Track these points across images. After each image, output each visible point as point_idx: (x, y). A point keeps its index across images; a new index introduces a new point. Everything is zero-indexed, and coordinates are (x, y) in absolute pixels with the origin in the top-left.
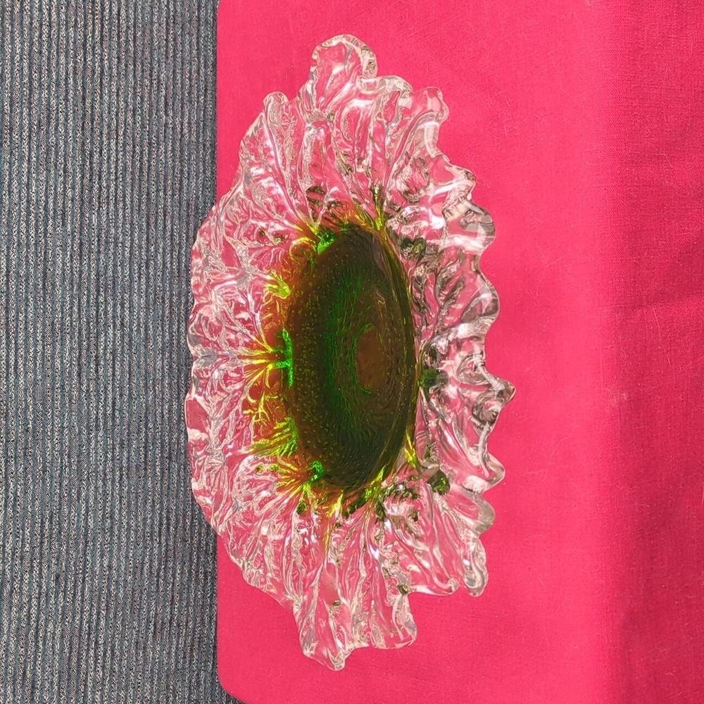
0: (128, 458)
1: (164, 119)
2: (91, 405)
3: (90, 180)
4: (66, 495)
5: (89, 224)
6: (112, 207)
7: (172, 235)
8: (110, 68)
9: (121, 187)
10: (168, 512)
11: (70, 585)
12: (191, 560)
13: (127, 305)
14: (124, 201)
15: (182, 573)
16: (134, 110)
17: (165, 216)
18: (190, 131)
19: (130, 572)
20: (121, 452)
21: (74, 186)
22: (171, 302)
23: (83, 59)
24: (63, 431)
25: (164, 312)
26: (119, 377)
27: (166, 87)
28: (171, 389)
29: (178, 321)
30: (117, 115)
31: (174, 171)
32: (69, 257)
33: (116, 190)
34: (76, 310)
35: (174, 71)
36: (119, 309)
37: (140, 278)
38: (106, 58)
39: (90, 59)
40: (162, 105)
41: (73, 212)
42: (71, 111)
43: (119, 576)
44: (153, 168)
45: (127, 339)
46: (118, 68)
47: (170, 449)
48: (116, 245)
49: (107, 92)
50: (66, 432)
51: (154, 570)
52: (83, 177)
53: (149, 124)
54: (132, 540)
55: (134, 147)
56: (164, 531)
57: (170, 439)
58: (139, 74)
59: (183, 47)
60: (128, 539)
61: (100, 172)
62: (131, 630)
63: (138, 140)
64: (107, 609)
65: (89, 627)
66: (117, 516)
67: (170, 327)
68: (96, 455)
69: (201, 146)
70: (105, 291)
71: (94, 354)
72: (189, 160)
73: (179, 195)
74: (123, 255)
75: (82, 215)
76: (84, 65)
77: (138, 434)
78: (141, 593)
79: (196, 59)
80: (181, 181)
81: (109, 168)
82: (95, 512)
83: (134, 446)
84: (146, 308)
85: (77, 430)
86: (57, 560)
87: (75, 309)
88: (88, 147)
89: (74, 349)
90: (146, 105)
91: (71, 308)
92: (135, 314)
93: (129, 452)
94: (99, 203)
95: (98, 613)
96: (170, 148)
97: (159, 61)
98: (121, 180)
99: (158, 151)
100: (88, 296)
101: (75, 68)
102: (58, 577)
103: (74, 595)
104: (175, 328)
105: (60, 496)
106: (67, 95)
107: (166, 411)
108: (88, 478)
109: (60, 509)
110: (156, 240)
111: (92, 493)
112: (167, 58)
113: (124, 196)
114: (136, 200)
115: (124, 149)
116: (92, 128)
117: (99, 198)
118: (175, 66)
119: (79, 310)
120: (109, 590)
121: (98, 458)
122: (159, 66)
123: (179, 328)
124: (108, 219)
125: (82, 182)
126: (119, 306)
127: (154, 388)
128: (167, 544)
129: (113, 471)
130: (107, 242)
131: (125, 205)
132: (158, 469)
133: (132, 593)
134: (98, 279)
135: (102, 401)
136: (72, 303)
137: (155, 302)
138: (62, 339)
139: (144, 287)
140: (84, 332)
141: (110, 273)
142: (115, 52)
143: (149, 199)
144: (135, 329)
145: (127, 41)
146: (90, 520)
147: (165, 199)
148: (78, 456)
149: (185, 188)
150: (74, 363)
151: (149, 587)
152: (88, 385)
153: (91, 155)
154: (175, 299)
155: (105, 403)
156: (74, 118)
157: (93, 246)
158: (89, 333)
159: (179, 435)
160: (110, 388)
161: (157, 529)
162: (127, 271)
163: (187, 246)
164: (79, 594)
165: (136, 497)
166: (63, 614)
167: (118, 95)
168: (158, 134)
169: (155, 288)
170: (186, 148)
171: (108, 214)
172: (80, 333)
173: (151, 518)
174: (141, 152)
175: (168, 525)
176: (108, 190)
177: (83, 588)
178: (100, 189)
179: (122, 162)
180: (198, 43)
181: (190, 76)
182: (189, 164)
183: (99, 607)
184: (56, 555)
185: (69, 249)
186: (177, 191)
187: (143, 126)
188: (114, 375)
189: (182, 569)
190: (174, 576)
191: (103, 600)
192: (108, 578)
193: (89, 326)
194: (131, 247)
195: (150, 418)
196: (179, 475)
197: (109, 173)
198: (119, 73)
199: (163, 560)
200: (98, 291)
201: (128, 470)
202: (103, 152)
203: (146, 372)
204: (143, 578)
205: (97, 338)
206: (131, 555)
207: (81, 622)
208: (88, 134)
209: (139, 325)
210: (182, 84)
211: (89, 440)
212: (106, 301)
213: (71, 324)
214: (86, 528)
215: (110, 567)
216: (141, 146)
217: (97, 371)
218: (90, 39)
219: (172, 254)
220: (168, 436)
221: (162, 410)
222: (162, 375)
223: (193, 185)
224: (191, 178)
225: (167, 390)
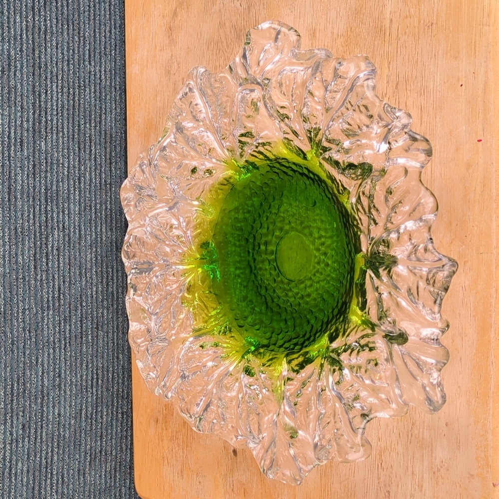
0: (70, 330)
1: (88, 67)
2: (44, 290)
3: (40, 115)
4: (28, 362)
5: (39, 150)
6: (55, 137)
7: (95, 157)
8: (51, 27)
9: (61, 121)
10: (97, 369)
11: (33, 431)
12: (113, 405)
13: (66, 212)
14: (63, 132)
15: (107, 414)
16: (68, 61)
17: (91, 143)
18: (106, 77)
19: (73, 417)
20: (65, 326)
21: (29, 119)
22: (96, 209)
23: (32, 19)
24: (25, 313)
25: (91, 217)
26: (62, 268)
27: (90, 43)
29: (101, 223)
30: (57, 64)
31: (96, 108)
32: (26, 175)
33: (57, 122)
34: (32, 217)
35: (95, 31)
36: (61, 215)
37: (74, 190)
38: (49, 18)
39: (37, 19)
40: (87, 56)
41: (28, 140)
42: (25, 60)
43: (65, 421)
44: (82, 105)
45: (67, 239)
46: (56, 27)
47: (97, 321)
48: (58, 166)
49: (49, 45)
50: (27, 312)
51: (89, 413)
52: (34, 114)
53: (78, 72)
54: (74, 392)
55: (69, 89)
56: (95, 384)
57: (97, 314)
58: (71, 31)
59: (100, 12)
60: (71, 392)
61: (46, 108)
62: (75, 461)
63: (71, 84)
64: (58, 447)
65: (46, 462)
66: (63, 375)
67: (96, 228)
68: (49, 331)
69: (113, 89)
70: (52, 202)
71: (45, 251)
72: (105, 99)
73: (100, 127)
74: (63, 174)
75: (35, 142)
76: (33, 24)
77: (76, 311)
78: (81, 432)
79: (109, 22)
80: (100, 115)
81: (52, 105)
82: (48, 374)
83: (74, 320)
84: (79, 214)
85: (35, 311)
86: (23, 413)
87: (31, 216)
88: (37, 89)
89: (31, 247)
90: (76, 57)
91: (29, 215)
92: (72, 219)
93: (70, 325)
94: (46, 132)
95: (52, 451)
96: (93, 91)
97: (84, 23)
98: (60, 115)
99: (85, 93)
100: (40, 206)
101: (27, 26)
102: (24, 426)
103: (36, 439)
104: (99, 228)
105: (24, 363)
106: (22, 47)
108: (43, 347)
109: (24, 373)
110: (85, 161)
111: (46, 359)
112: (89, 20)
113: (63, 128)
114: (71, 130)
115: (62, 90)
116: (40, 74)
117: (46, 129)
118: (95, 27)
119: (34, 217)
120: (59, 433)
121: (50, 332)
122: (84, 26)
123: (101, 230)
124: (52, 145)
125: (34, 117)
126: (61, 213)
127: (86, 275)
128: (97, 394)
129: (60, 341)
130: (52, 163)
131: (64, 134)
132: (90, 337)
133: (75, 432)
134: (47, 192)
135: (51, 287)
136: (29, 212)
137: (85, 209)
138: (22, 240)
139: (77, 198)
140: (38, 235)
141: (54, 188)
142: (54, 14)
143: (79, 130)
144: (72, 230)
145: (62, 6)
146: (45, 380)
147: (90, 129)
148: (36, 331)
149: (103, 121)
150: (31, 258)
151: (86, 427)
152: (42, 275)
153: (40, 95)
154: (98, 206)
155: (53, 289)
156: (27, 66)
157: (43, 167)
158: (41, 235)
159: (103, 310)
160: (56, 277)
161: (90, 383)
162: (66, 186)
163: (105, 165)
164: (39, 437)
165: (76, 359)
166: (28, 455)
167: (57, 48)
168: (84, 79)
169: (86, 199)
170: (103, 90)
171: (52, 141)
172: (35, 235)
173: (86, 374)
174: (74, 93)
175: (97, 379)
176: (52, 123)
177: (42, 432)
178: (46, 122)
179: (61, 101)
180: (110, 9)
181: (105, 35)
182: (105, 103)
183: (52, 446)
184: (22, 409)
185: (26, 169)
186: (98, 123)
187: (74, 73)
188: (59, 267)
189: (107, 411)
190: (101, 417)
191: (55, 440)
192: (59, 423)
193: (41, 229)
194: (68, 167)
195: (84, 298)
196: (103, 341)
197: (52, 109)
198: (57, 31)
199: (95, 406)
200: (46, 201)
201: (70, 339)
202: (48, 93)
203: (80, 263)
204: (82, 421)
205: (47, 238)
206: (74, 404)
207: (41, 459)
208: (37, 78)
209: (74, 227)
210: (100, 41)
211: (43, 319)
212: (52, 209)
213: (29, 228)
214: (43, 386)
215: (59, 415)
216: (74, 89)
217: (47, 264)
218: (37, 3)
219: (95, 172)
220: (96, 311)
221: (92, 292)
222: (91, 265)
223: (109, 119)
224: (108, 113)
225: (95, 276)
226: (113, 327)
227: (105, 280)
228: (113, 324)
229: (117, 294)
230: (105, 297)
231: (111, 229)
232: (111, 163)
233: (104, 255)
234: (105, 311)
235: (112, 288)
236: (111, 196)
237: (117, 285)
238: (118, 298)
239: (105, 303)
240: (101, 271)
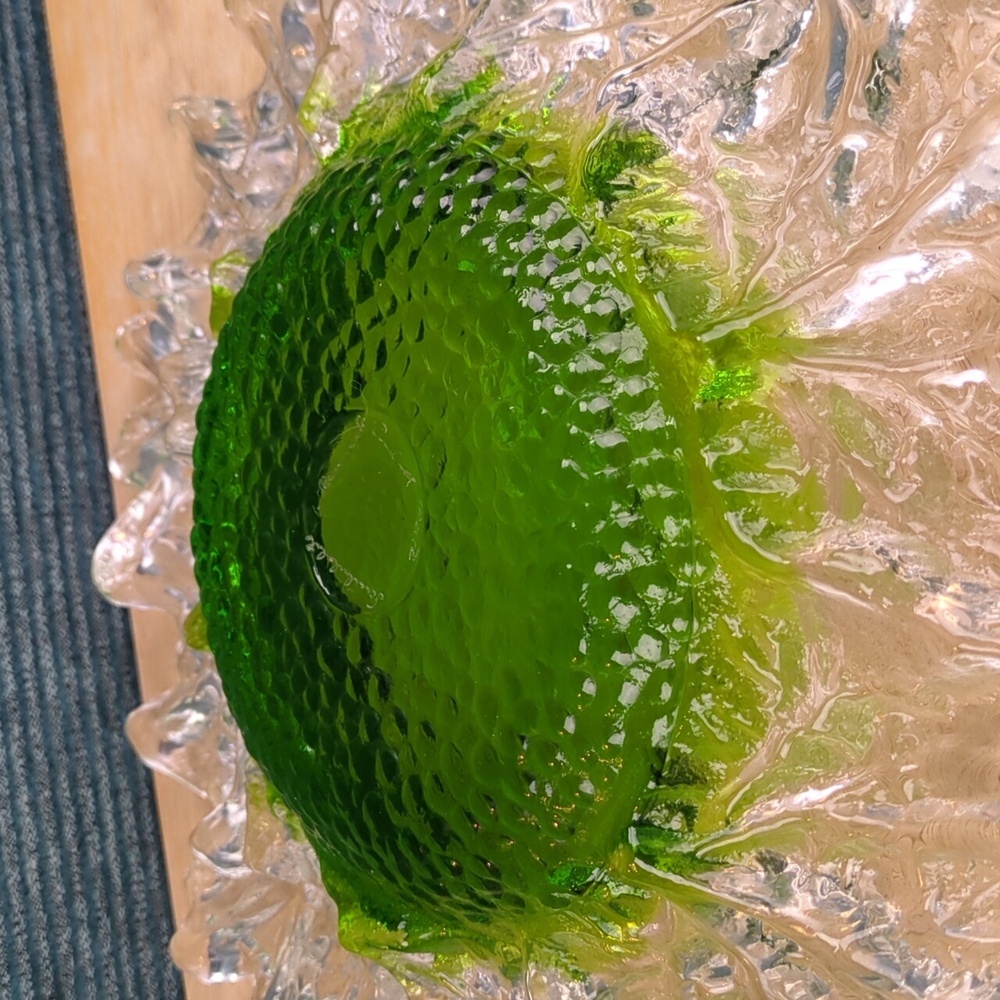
28: (36, 816)
29: (34, 642)
47: (56, 973)
57: (54, 947)
69: (33, 224)
104: (27, 660)
107: (32, 877)
123: (36, 661)
159: (75, 932)
163: (31, 457)
220: (47, 938)
221: (22, 874)
222: (11, 782)
223: (27, 312)
224: (20, 296)
225: (28, 819)
226: (121, 986)
227: (69, 831)
228: (119, 973)
229: (122, 872)
230: (78, 887)
231: (76, 659)
232: (50, 449)
233: (57, 742)
234: (84, 935)
235: (102, 851)
236: (61, 551)
237: (120, 842)
238: (127, 883)
239: (80, 907)
240: (54, 801)
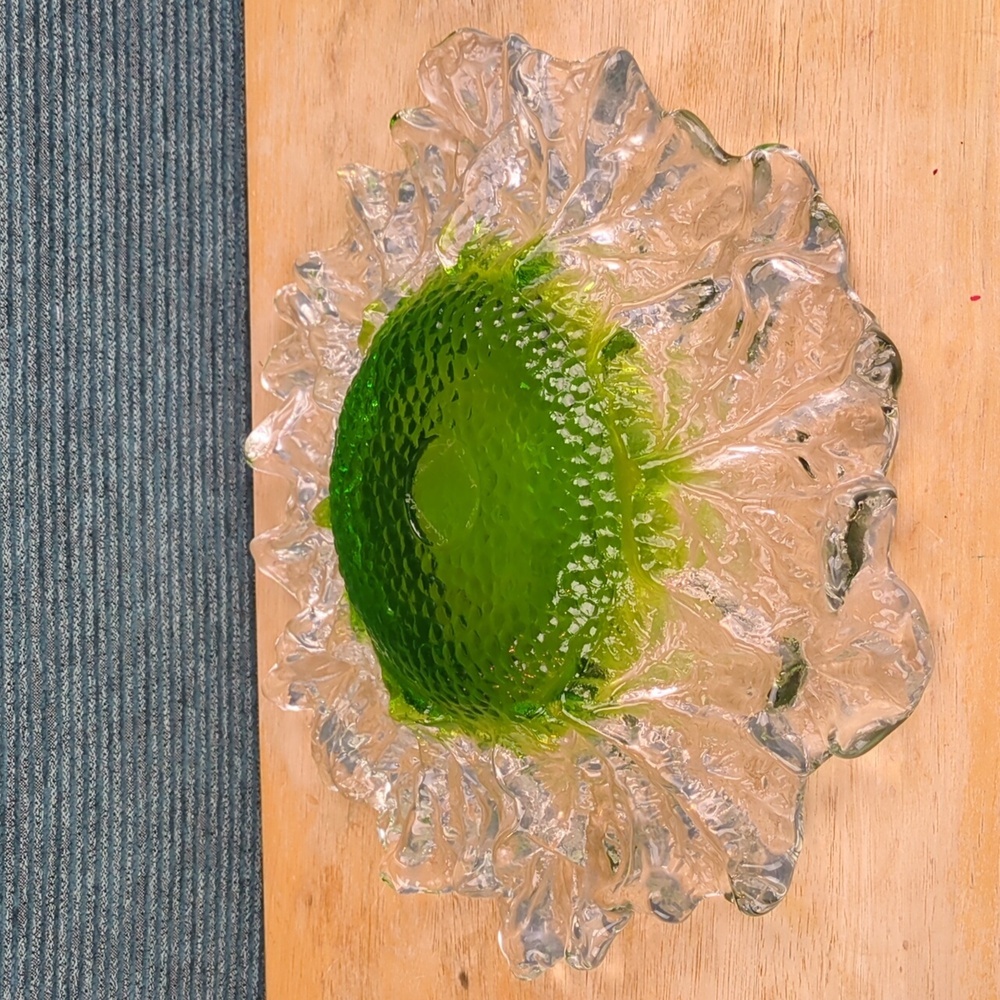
0: (121, 707)
1: (162, 144)
2: (62, 623)
3: (51, 248)
4: (25, 776)
5: (50, 323)
6: (85, 294)
7: (178, 337)
8: (77, 59)
9: (99, 260)
10: (183, 789)
11: (36, 924)
12: (219, 865)
13: (112, 455)
14: (104, 283)
15: (206, 885)
16: (116, 131)
17: (167, 305)
18: (202, 165)
19: (128, 892)
20: (109, 698)
21: (26, 258)
22: (179, 447)
23: (34, 44)
24: (18, 670)
25: (169, 464)
26: (103, 575)
27: (165, 93)
28: (182, 589)
29: (192, 477)
30: (90, 139)
31: (179, 232)
32: (20, 378)
33: (91, 263)
34: (34, 467)
35: (176, 67)
36: (100, 462)
37: (131, 408)
38: (71, 42)
39: (45, 44)
40: (159, 122)
41: (25, 302)
42: (18, 132)
43: (111, 901)
44: (147, 226)
45: (113, 512)
46: (89, 59)
47: (184, 687)
48: (93, 356)
49: (73, 99)
50: (23, 670)
51: (165, 884)
52: (38, 245)
53: (140, 154)
54: (130, 840)
55: (118, 192)
56: (177, 820)
57: (183, 671)
58: (122, 68)
59: (189, 26)
60: (124, 839)
61: (66, 234)
62: (131, 986)
63: (123, 180)
64: (94, 958)
65: (67, 990)
66: (105, 804)
67: (180, 488)
68: (71, 708)
69: (219, 190)
70: (79, 434)
71: (63, 539)
72: (201, 212)
73: (188, 271)
74: (105, 372)
75: (39, 307)
76: (36, 53)
77: (134, 666)
78: (146, 924)
79: (209, 46)
80: (190, 247)
81: (79, 227)
82: (71, 801)
83: (129, 686)
84: (142, 458)
85: (40, 667)
86: (15, 885)
87: (33, 465)
88: (45, 193)
89: (32, 531)
90: (135, 122)
91: (26, 463)
92: (126, 468)
93: (121, 697)
94: (66, 285)
95: (81, 967)
96: (173, 194)
97: (152, 50)
98: (98, 247)
99: (154, 199)
100: (53, 443)
101: (22, 59)
102: (15, 913)
103: (43, 940)
105: (16, 781)
106: (10, 104)
107: (176, 626)
108: (60, 744)
109: (16, 801)
110: (155, 346)
111: (66, 769)
112: (165, 44)
113: (104, 275)
114: (123, 281)
115: (103, 194)
116: (51, 161)
117: (65, 278)
118: (177, 58)
119: (39, 466)
120: (96, 926)
121: (75, 710)
122: (153, 57)
123: (192, 490)
124: (80, 313)
125: (38, 252)
126: (100, 456)
127: (157, 588)
128: (183, 842)
129: (98, 730)
130: (79, 351)
131: (106, 288)
132: (167, 722)
133: (133, 926)
134: (67, 413)
135: (78, 615)
136: (27, 455)
137: (155, 446)
138: (12, 516)
139: (137, 423)
140: (48, 504)
141: (85, 403)
142: (84, 32)
143: (142, 279)
144: (127, 494)
145: (102, 15)
146: (64, 814)
147: (167, 277)
148: (43, 710)
149: (197, 259)
150: (33, 554)
151: (159, 914)
152: (56, 590)
153: (51, 206)
154: (185, 441)
155: (83, 619)
156: (22, 143)
157: (58, 359)
158: (54, 504)
159: (197, 663)
160: (89, 593)
161: (167, 819)
162: (111, 398)
163: (201, 354)
164: (51, 937)
165: (135, 770)
166: (25, 974)
167: (91, 105)
168: (153, 170)
169: (156, 425)
170: (196, 193)
171: (79, 304)
172: (41, 505)
173: (158, 801)
174: (129, 201)
175: (184, 810)
176: (79, 265)
177: (56, 927)
178: (66, 262)
179: (100, 217)
180: (211, 20)
181: (200, 75)
182: (202, 220)
183: (81, 956)
184: (12, 877)
185: (20, 364)
186: (185, 264)
187: (130, 157)
188: (95, 572)
189: (206, 880)
190: (194, 891)
191: (88, 943)
192: (96, 907)
193: (54, 493)
194: (117, 359)
195: (152, 638)
196: (197, 729)
197: (80, 235)
198: (91, 69)
199: (178, 867)
200: (67, 432)
201: (121, 725)
202: (70, 201)
203: (144, 563)
204: (149, 900)
205: (67, 512)
206: (129, 864)
207: (55, 984)
208: (45, 170)
209: (131, 487)
210: (189, 87)
211: (59, 683)
212: (80, 449)
213: (27, 490)
214: (59, 828)
215: (97, 888)
216: (128, 190)
217: (69, 567)
218: (45, 10)
219: (179, 369)
220: (181, 665)
221: (171, 624)
222: (169, 566)
223: (209, 253)
224: (206, 242)
225: (177, 591)
226: (220, 699)
227: (200, 599)
228: (220, 692)
229: (228, 629)
230: (201, 636)
231: (215, 490)
232: (214, 349)
233: (199, 545)
234: (202, 665)
235: (218, 615)
236: (214, 419)
237: (229, 610)
238: (230, 636)
239: (201, 647)
240: (193, 580)
